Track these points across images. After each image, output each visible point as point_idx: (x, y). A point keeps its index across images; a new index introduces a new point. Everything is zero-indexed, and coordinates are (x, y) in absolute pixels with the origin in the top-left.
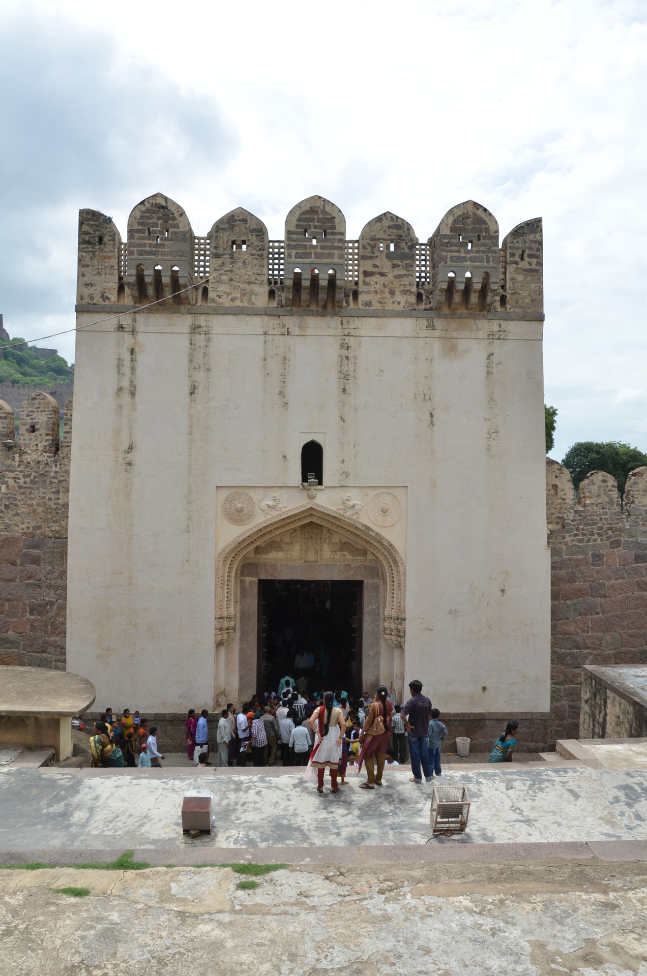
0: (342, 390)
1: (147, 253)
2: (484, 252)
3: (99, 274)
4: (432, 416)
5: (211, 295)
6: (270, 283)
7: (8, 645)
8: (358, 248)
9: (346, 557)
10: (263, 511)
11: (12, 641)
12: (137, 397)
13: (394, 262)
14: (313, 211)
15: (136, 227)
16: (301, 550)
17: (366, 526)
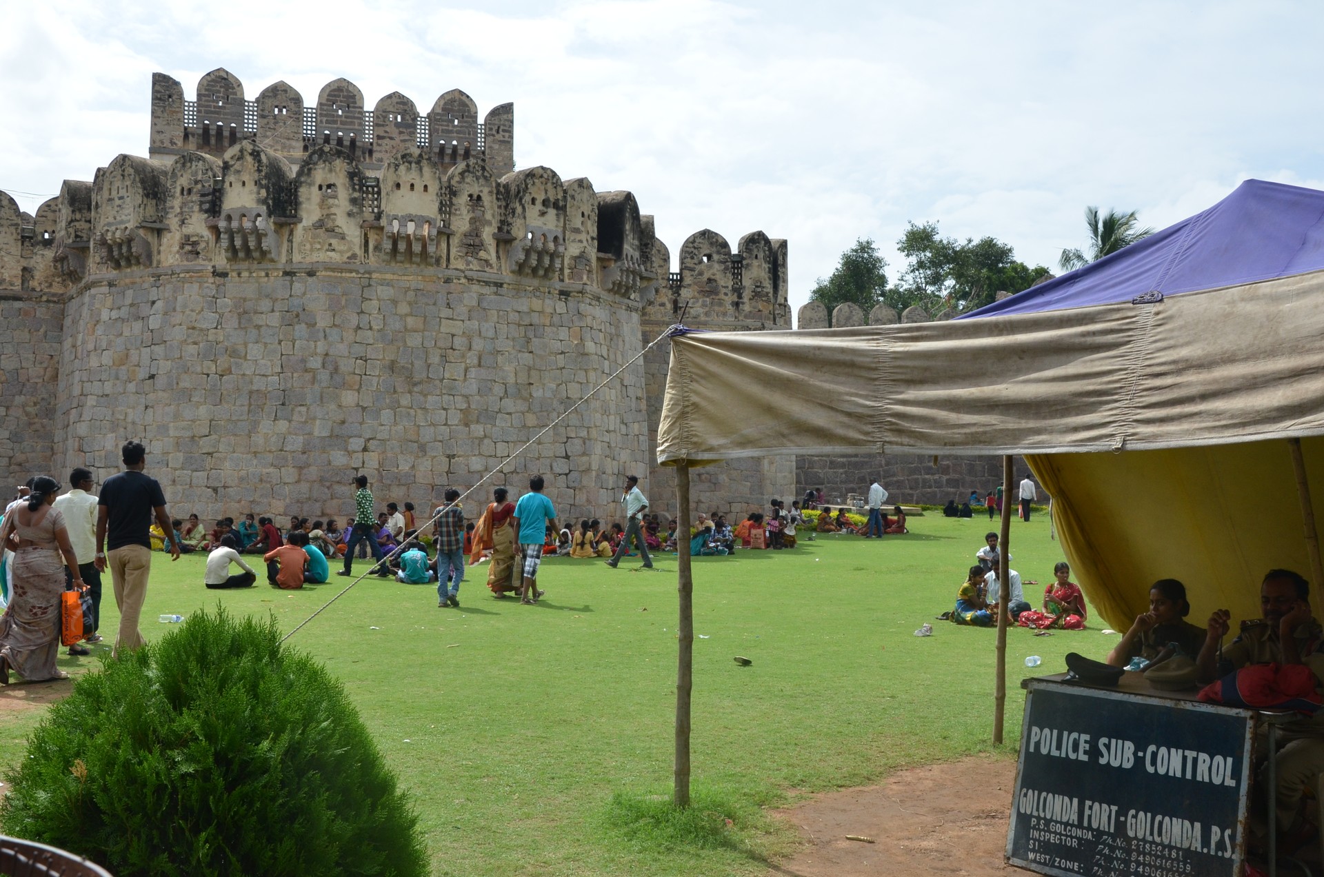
1: (212, 113)
2: (467, 127)
3: (168, 124)
6: (304, 139)
8: (373, 117)
13: (401, 129)
14: (339, 89)
15: (203, 92)
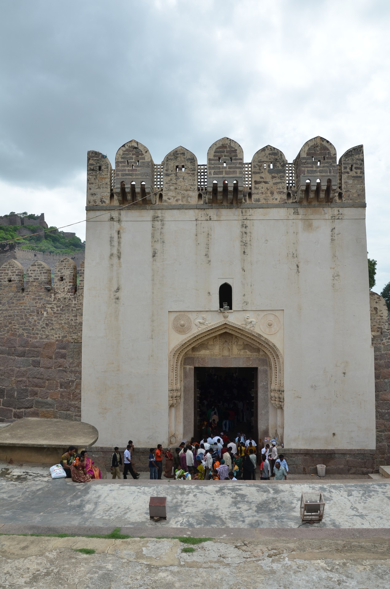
0: (243, 252)
1: (127, 175)
2: (327, 167)
3: (99, 188)
4: (298, 267)
5: (164, 198)
6: (199, 190)
7: (48, 406)
8: (251, 167)
9: (247, 353)
10: (197, 326)
11: (50, 404)
12: (121, 259)
13: (273, 175)
14: (224, 146)
15: (120, 160)
16: (220, 349)
17: (259, 334)
